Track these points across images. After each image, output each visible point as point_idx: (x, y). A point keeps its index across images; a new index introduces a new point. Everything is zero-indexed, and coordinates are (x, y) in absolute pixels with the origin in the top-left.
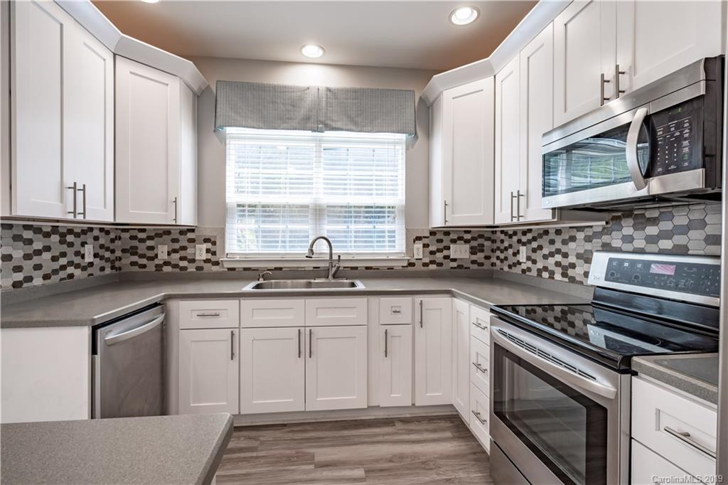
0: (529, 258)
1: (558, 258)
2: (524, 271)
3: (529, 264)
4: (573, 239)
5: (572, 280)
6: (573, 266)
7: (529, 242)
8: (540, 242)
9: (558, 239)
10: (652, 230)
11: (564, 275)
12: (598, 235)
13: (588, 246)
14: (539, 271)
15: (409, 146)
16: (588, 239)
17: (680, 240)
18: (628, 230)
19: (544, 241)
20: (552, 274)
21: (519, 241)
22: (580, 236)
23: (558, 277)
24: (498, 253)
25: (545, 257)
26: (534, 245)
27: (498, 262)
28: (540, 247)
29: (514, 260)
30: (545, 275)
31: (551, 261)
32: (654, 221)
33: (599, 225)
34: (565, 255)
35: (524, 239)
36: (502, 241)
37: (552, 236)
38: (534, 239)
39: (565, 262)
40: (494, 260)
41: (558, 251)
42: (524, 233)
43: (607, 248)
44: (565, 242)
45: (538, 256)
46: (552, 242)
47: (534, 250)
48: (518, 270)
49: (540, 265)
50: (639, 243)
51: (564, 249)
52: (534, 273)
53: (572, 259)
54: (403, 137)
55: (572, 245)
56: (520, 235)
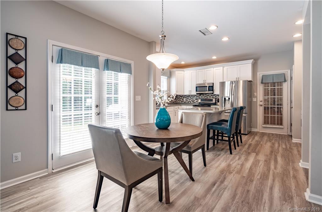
0: (186, 100)
1: (192, 100)
2: (185, 102)
3: (186, 101)
4: (194, 97)
5: (194, 102)
6: (194, 101)
7: (186, 97)
8: (188, 97)
9: (192, 97)
10: (205, 96)
11: (193, 102)
12: (198, 96)
13: (197, 98)
14: (188, 102)
15: (167, 79)
16: (197, 97)
17: (207, 97)
18: (202, 96)
19: (189, 97)
20: (191, 102)
21: (184, 97)
22: (195, 96)
23: (192, 102)
24: (178, 100)
25: (189, 100)
26: (187, 98)
27: (178, 101)
28: (188, 98)
29: (183, 100)
30: (189, 102)
31: (191, 100)
32: (205, 95)
33: (198, 95)
34: (193, 99)
35: (185, 97)
36: (179, 97)
37: (191, 96)
38: (187, 97)
39: (193, 100)
40: (177, 101)
41: (192, 99)
42: (185, 96)
43: (199, 98)
44: (193, 97)
45: (188, 100)
46: (191, 97)
47: (187, 99)
48: (183, 102)
49: (188, 101)
50: (203, 97)
51: (193, 98)
52: (187, 102)
53: (194, 100)
54: (167, 77)
55: (194, 98)
56: (184, 96)
